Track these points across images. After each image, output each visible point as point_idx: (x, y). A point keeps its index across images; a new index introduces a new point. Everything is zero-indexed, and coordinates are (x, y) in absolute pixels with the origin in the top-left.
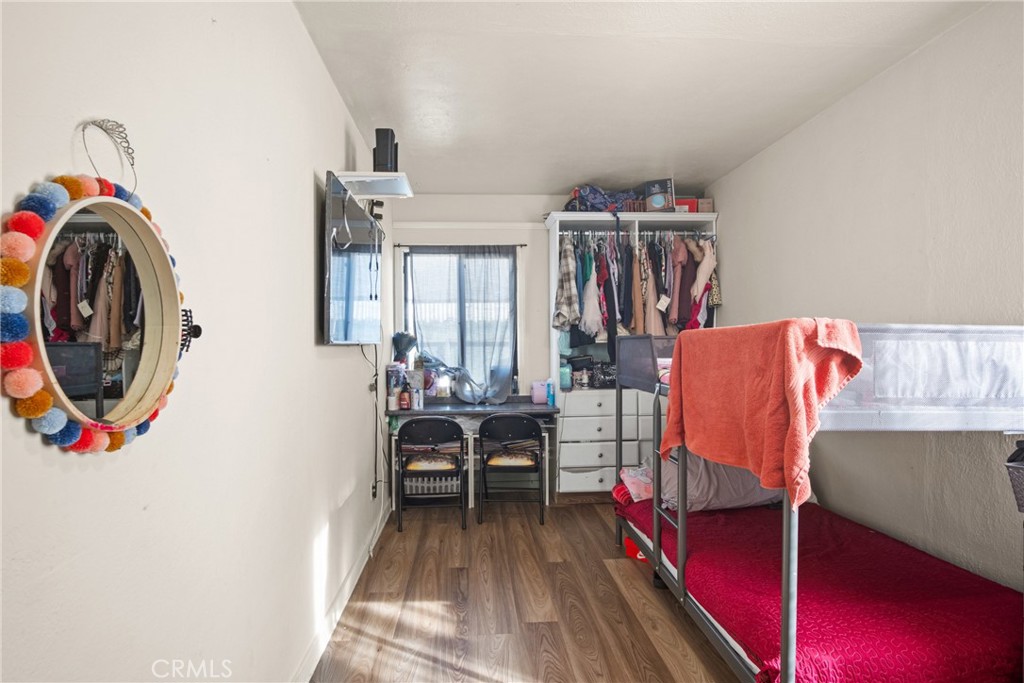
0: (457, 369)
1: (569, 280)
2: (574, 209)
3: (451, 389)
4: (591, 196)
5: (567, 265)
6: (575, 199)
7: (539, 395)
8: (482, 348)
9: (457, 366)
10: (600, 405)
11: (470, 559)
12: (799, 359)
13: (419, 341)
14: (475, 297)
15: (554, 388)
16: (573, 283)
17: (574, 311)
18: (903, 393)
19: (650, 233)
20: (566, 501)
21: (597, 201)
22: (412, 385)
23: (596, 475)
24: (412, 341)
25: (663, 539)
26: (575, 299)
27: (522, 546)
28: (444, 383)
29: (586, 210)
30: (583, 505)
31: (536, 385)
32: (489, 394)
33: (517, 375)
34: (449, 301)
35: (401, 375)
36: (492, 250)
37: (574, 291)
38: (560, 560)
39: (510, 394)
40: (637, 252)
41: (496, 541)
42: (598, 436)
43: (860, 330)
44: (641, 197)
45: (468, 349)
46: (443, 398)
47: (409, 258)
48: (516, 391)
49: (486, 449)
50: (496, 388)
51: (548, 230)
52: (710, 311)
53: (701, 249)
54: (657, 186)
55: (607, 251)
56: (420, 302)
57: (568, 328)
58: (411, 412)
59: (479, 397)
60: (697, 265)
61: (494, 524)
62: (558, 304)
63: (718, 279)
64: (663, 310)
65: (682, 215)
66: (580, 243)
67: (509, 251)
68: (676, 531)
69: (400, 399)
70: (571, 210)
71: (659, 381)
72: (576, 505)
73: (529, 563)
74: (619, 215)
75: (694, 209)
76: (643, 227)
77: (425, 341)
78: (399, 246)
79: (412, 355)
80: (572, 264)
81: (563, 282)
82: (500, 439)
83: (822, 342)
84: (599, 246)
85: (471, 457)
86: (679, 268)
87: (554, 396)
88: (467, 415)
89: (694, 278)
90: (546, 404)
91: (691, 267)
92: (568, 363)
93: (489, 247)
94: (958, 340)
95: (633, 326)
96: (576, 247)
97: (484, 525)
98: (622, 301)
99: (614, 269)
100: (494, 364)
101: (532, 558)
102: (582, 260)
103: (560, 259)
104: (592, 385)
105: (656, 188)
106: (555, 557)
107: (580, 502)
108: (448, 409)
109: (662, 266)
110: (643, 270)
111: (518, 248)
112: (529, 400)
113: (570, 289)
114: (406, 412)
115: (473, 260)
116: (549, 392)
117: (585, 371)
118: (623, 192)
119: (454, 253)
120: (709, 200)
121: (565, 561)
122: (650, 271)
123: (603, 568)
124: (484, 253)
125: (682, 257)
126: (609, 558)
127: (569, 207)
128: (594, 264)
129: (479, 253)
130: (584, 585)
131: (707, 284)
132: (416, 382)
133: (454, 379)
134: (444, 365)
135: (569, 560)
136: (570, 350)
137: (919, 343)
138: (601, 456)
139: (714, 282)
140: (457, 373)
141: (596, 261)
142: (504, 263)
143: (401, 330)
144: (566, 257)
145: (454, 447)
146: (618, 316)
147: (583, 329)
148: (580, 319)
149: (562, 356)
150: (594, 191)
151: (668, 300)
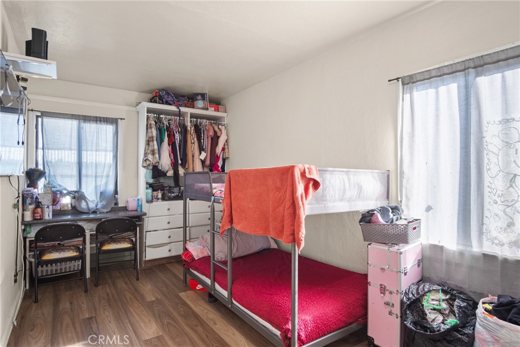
0: (76, 192)
1: (153, 141)
2: (155, 102)
3: (72, 204)
4: (166, 96)
5: (152, 132)
6: (156, 96)
7: (132, 205)
8: (94, 178)
9: (76, 190)
10: (169, 209)
11: (95, 310)
12: (299, 183)
13: (47, 174)
14: (89, 148)
15: (141, 201)
16: (155, 142)
17: (156, 158)
18: (332, 197)
19: (195, 120)
20: (149, 265)
21: (169, 99)
22: (43, 203)
23: (167, 248)
24: (42, 174)
25: (216, 277)
26: (156, 151)
27: (129, 295)
28: (66, 201)
29: (163, 103)
30: (159, 265)
31: (130, 200)
32: (99, 206)
33: (117, 194)
34: (71, 149)
35: (35, 197)
36: (102, 120)
37: (156, 147)
38: (154, 299)
39: (113, 206)
40: (189, 129)
41: (111, 296)
42: (168, 226)
43: (319, 170)
44: (191, 101)
45: (84, 180)
46: (66, 210)
47: (40, 119)
48: (116, 204)
49: (99, 240)
50: (104, 203)
51: (138, 112)
52: (224, 160)
53: (220, 130)
54: (200, 96)
55: (173, 126)
56: (48, 149)
57: (151, 168)
58: (43, 221)
59: (93, 208)
60: (218, 137)
61: (107, 285)
62: (146, 154)
63: (227, 145)
64: (203, 159)
65: (211, 112)
66: (158, 121)
67: (113, 121)
68: (226, 272)
69: (34, 212)
70: (153, 102)
71: (213, 195)
72: (155, 266)
73: (136, 305)
74: (180, 108)
75: (217, 110)
76: (192, 116)
77: (52, 174)
78: (32, 110)
79: (41, 183)
80: (154, 132)
81: (149, 142)
82: (108, 234)
83: (308, 175)
84: (169, 124)
85: (88, 246)
86: (210, 138)
87: (141, 206)
88: (85, 220)
89: (217, 144)
90: (137, 210)
91: (215, 139)
92: (150, 187)
93: (100, 117)
94: (348, 175)
95: (187, 167)
96: (156, 123)
97: (100, 287)
98: (181, 153)
99: (177, 136)
100: (102, 189)
101: (137, 301)
102: (160, 130)
103: (147, 129)
104: (163, 199)
105: (199, 97)
106: (150, 298)
107: (157, 264)
108: (69, 217)
109: (201, 137)
110: (192, 138)
111: (119, 120)
112: (125, 209)
113: (153, 146)
114: (39, 221)
115: (89, 124)
116: (138, 204)
117: (159, 191)
118: (182, 96)
119: (76, 119)
120: (223, 107)
121: (157, 299)
122: (196, 139)
123: (180, 298)
124: (96, 121)
125: (211, 133)
126: (181, 292)
127: (152, 100)
128: (166, 133)
129: (93, 121)
130: (172, 310)
131: (223, 148)
132: (46, 201)
133: (74, 198)
134: (66, 189)
135: (159, 297)
136: (153, 180)
137: (336, 176)
138: (170, 237)
139: (226, 147)
140: (77, 194)
141: (167, 131)
142: (110, 128)
143: (34, 167)
144: (151, 128)
145: (78, 241)
146: (180, 162)
147: (160, 168)
148: (158, 162)
149: (147, 183)
150: (168, 94)
151: (205, 154)
